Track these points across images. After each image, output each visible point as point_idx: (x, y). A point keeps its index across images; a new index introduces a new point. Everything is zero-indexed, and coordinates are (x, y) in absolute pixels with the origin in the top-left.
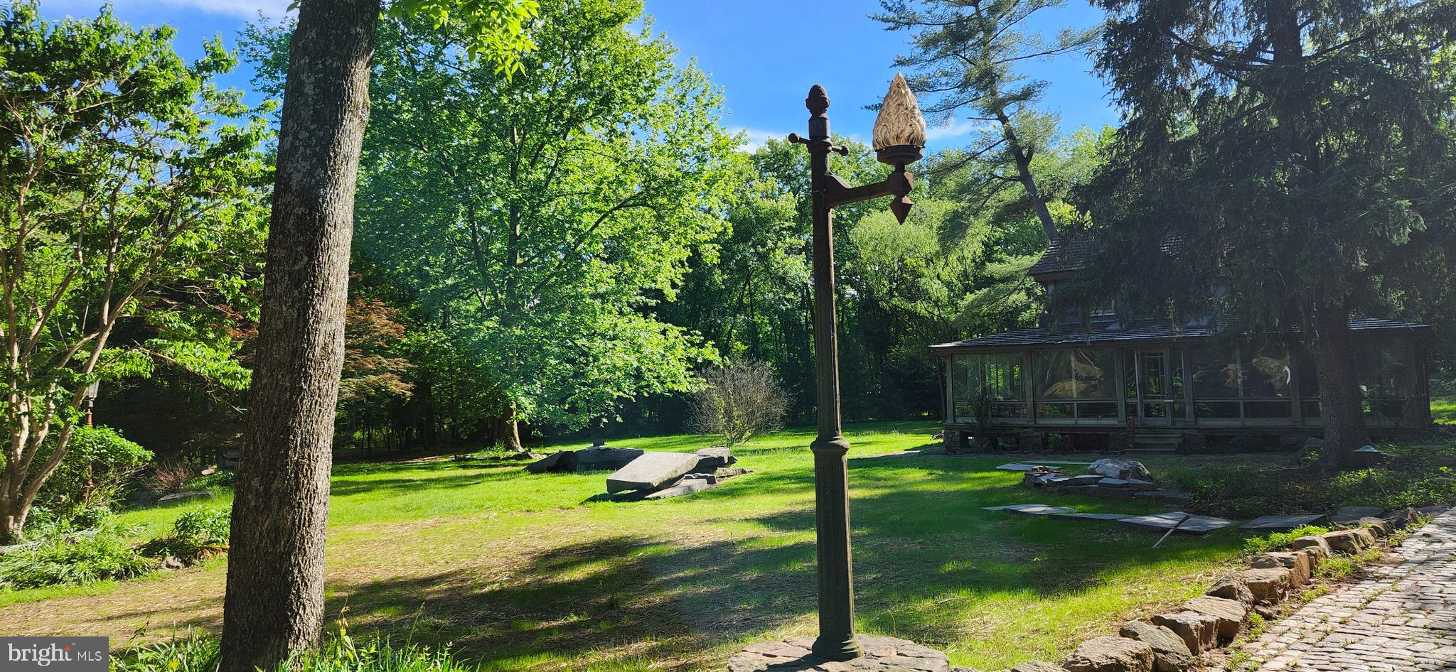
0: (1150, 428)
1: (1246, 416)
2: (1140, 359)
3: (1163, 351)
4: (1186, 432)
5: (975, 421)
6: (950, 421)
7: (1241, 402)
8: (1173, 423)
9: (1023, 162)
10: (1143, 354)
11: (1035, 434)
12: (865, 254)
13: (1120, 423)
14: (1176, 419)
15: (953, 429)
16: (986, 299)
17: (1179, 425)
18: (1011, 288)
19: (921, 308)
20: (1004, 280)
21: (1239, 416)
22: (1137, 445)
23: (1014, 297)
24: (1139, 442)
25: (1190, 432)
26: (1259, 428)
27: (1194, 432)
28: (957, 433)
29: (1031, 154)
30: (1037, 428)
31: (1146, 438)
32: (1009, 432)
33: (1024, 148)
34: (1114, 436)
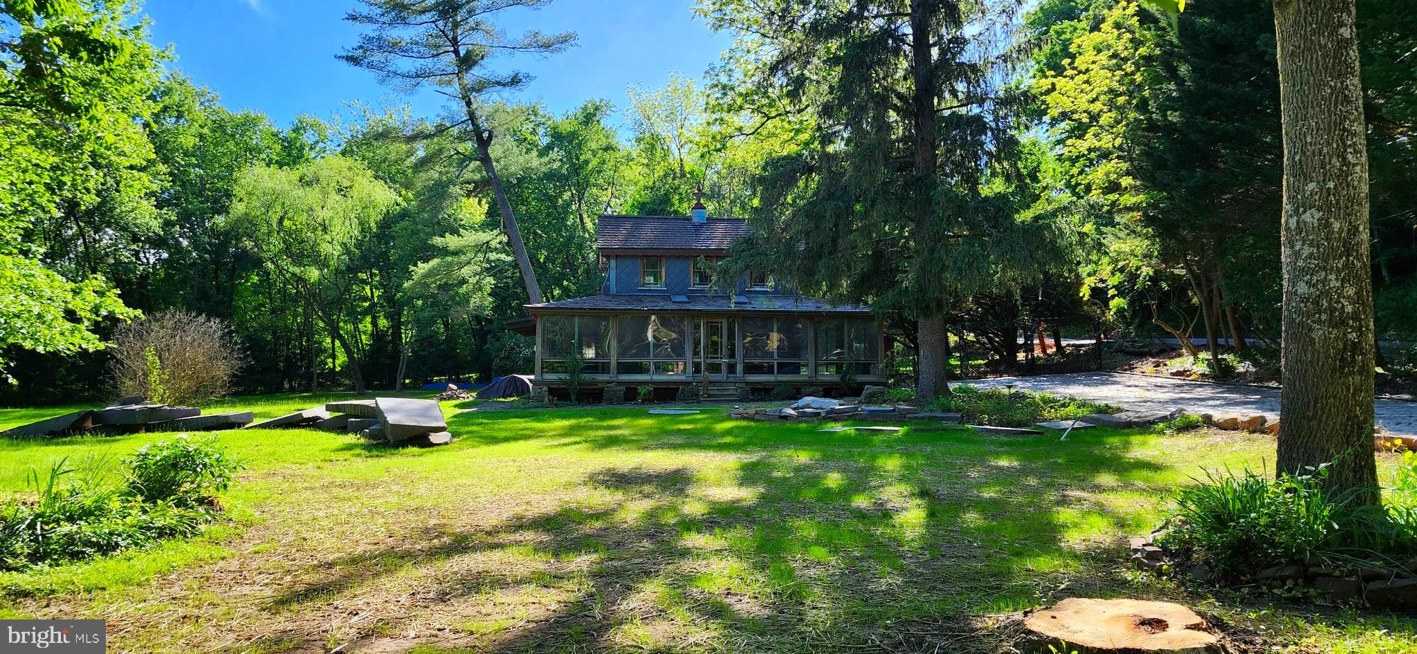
1: (778, 373)
2: (705, 326)
3: (722, 320)
4: (737, 385)
5: (568, 377)
6: (538, 378)
7: (776, 362)
8: (728, 378)
9: (483, 144)
10: (707, 322)
11: (618, 388)
13: (688, 378)
14: (729, 375)
15: (541, 385)
17: (732, 379)
20: (458, 253)
21: (773, 373)
22: (711, 396)
24: (710, 392)
25: (740, 385)
26: (789, 382)
27: (743, 385)
28: (545, 388)
29: (490, 137)
30: (620, 383)
31: (713, 390)
32: (592, 387)
33: (485, 130)
34: (684, 389)
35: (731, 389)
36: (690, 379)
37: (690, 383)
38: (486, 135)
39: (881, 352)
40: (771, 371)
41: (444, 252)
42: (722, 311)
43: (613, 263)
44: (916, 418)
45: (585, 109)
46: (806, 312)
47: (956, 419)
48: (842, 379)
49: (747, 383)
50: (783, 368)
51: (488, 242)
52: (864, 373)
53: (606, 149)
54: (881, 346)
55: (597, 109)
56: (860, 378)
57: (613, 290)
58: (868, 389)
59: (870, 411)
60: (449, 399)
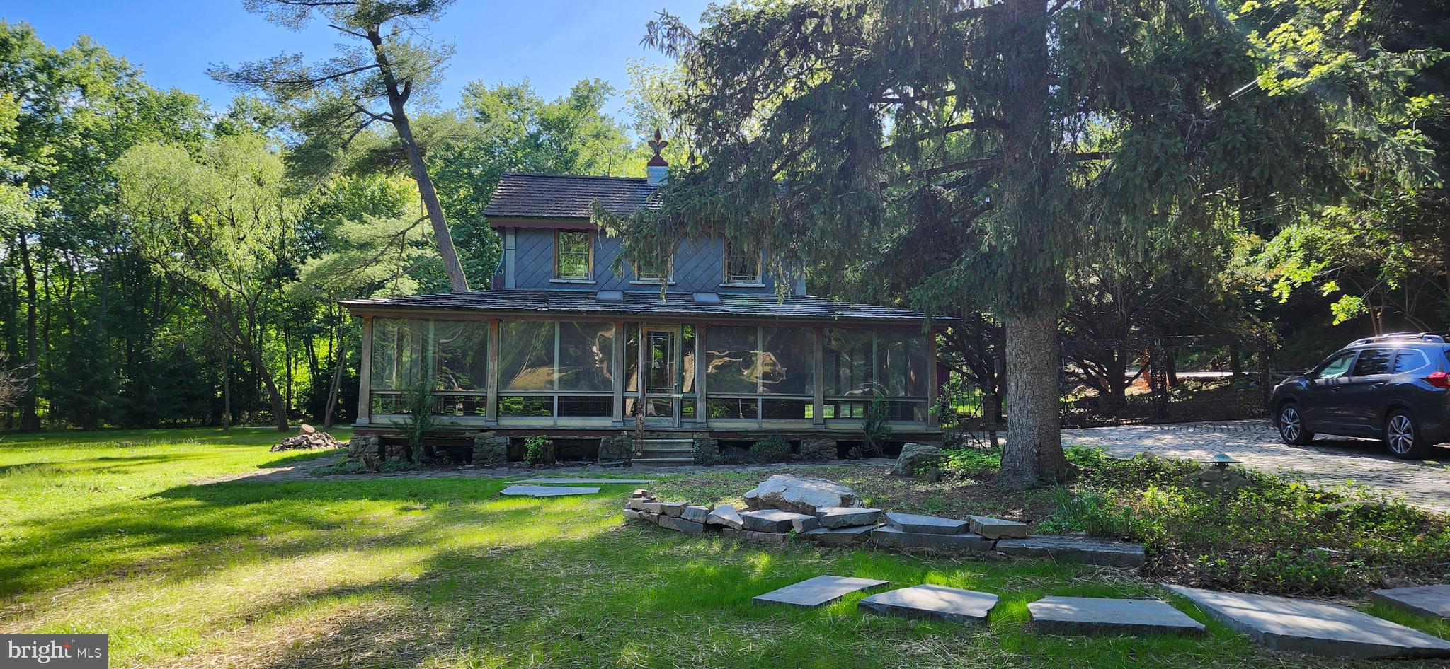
0: (653, 431)
1: (763, 417)
2: (645, 339)
3: (675, 330)
4: (695, 436)
5: (409, 421)
6: (362, 420)
7: (760, 399)
8: (681, 424)
9: (398, 101)
10: (649, 333)
11: (498, 439)
12: (131, 198)
13: (616, 425)
14: (683, 420)
15: (367, 433)
16: (333, 268)
17: (688, 427)
18: (370, 258)
19: (213, 279)
20: (363, 246)
21: (755, 417)
22: (646, 454)
23: (369, 270)
24: (650, 448)
25: (701, 436)
26: (780, 431)
27: (706, 436)
28: (374, 439)
29: (407, 92)
30: (501, 432)
31: (654, 445)
32: (458, 437)
33: (401, 81)
34: (607, 442)
35: (685, 444)
36: (619, 426)
37: (619, 432)
38: (400, 89)
39: (931, 386)
40: (750, 414)
41: (346, 244)
42: (672, 315)
43: (511, 240)
44: (1023, 552)
45: (576, 90)
46: (809, 318)
47: (1132, 561)
48: (867, 429)
49: (712, 433)
50: (772, 409)
51: (403, 233)
52: (903, 419)
53: (597, 136)
54: (932, 375)
55: (591, 91)
56: (899, 427)
57: (510, 283)
58: (910, 450)
59: (905, 527)
60: (295, 447)
